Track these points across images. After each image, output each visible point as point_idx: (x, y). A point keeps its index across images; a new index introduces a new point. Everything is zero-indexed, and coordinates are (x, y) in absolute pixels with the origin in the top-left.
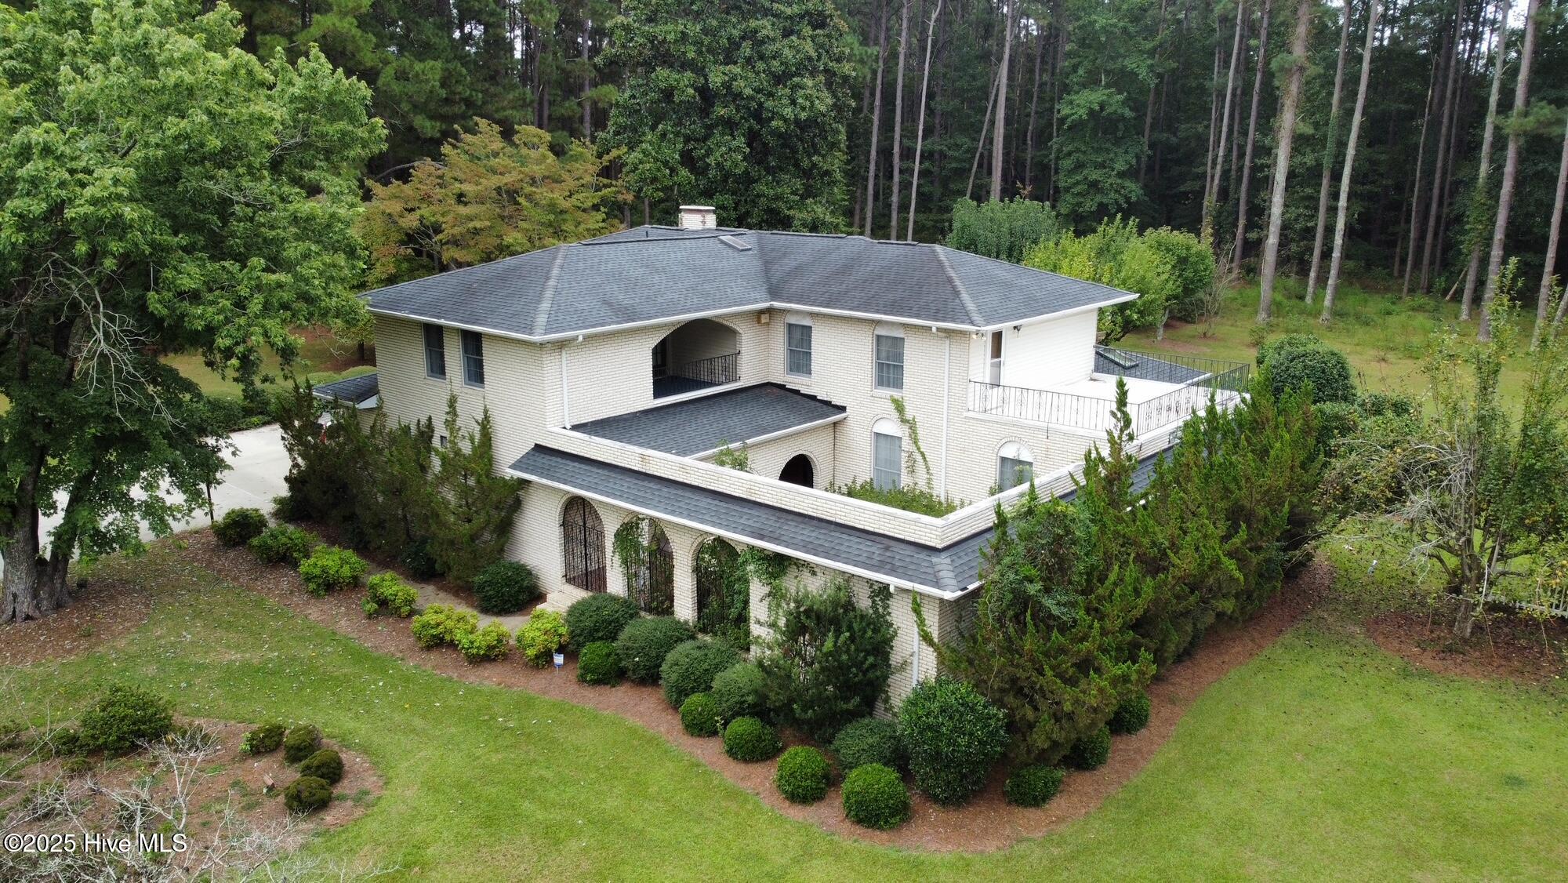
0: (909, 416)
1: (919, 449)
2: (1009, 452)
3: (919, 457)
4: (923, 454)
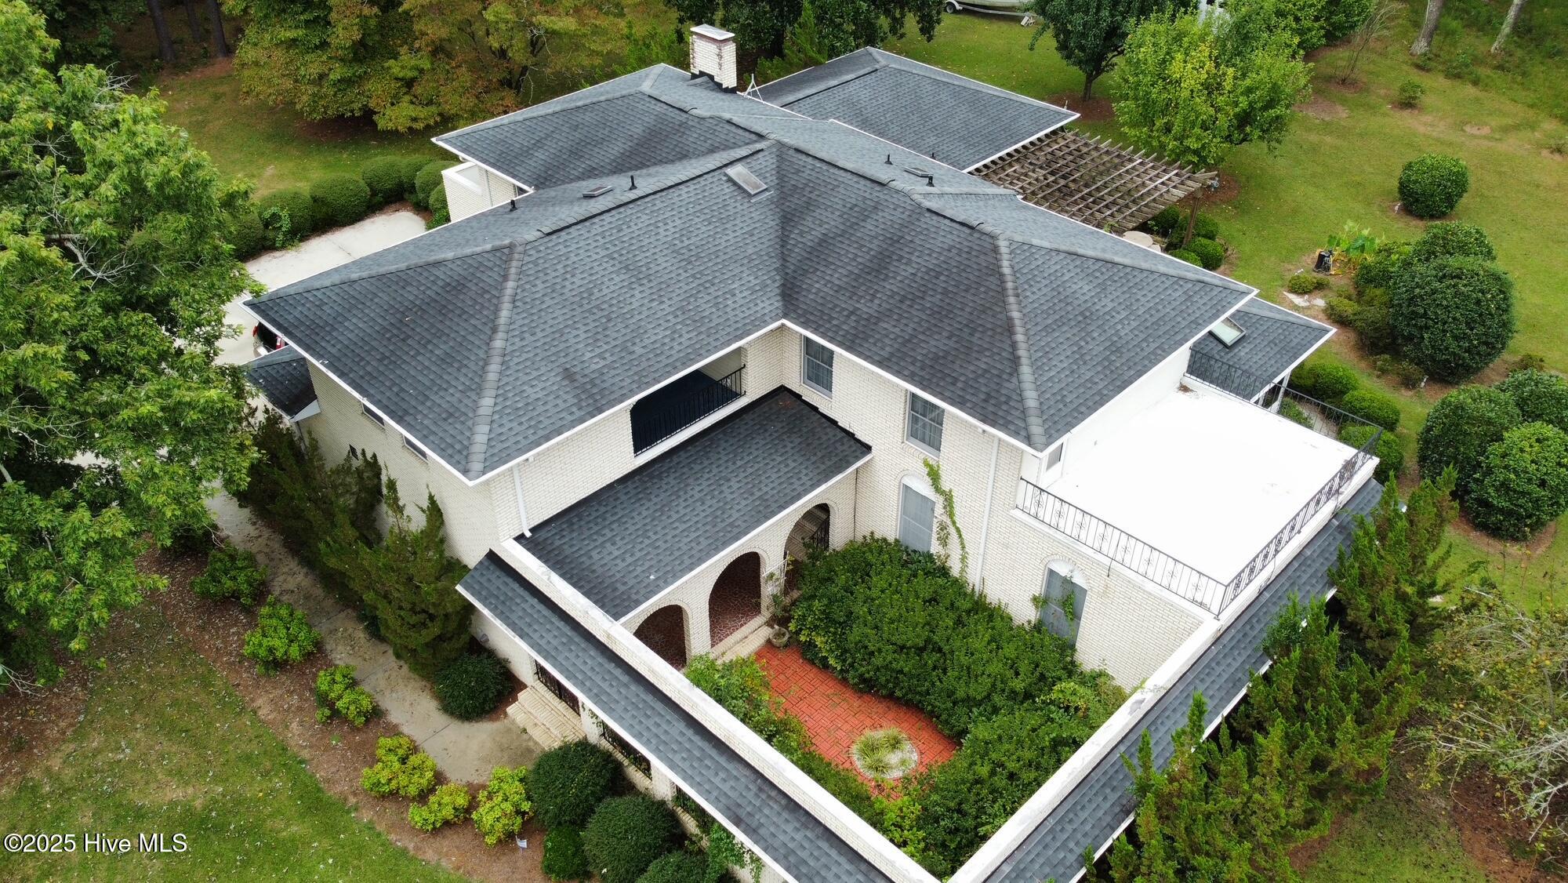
0: (946, 485)
1: (954, 523)
2: (1063, 570)
3: (952, 530)
4: (958, 530)
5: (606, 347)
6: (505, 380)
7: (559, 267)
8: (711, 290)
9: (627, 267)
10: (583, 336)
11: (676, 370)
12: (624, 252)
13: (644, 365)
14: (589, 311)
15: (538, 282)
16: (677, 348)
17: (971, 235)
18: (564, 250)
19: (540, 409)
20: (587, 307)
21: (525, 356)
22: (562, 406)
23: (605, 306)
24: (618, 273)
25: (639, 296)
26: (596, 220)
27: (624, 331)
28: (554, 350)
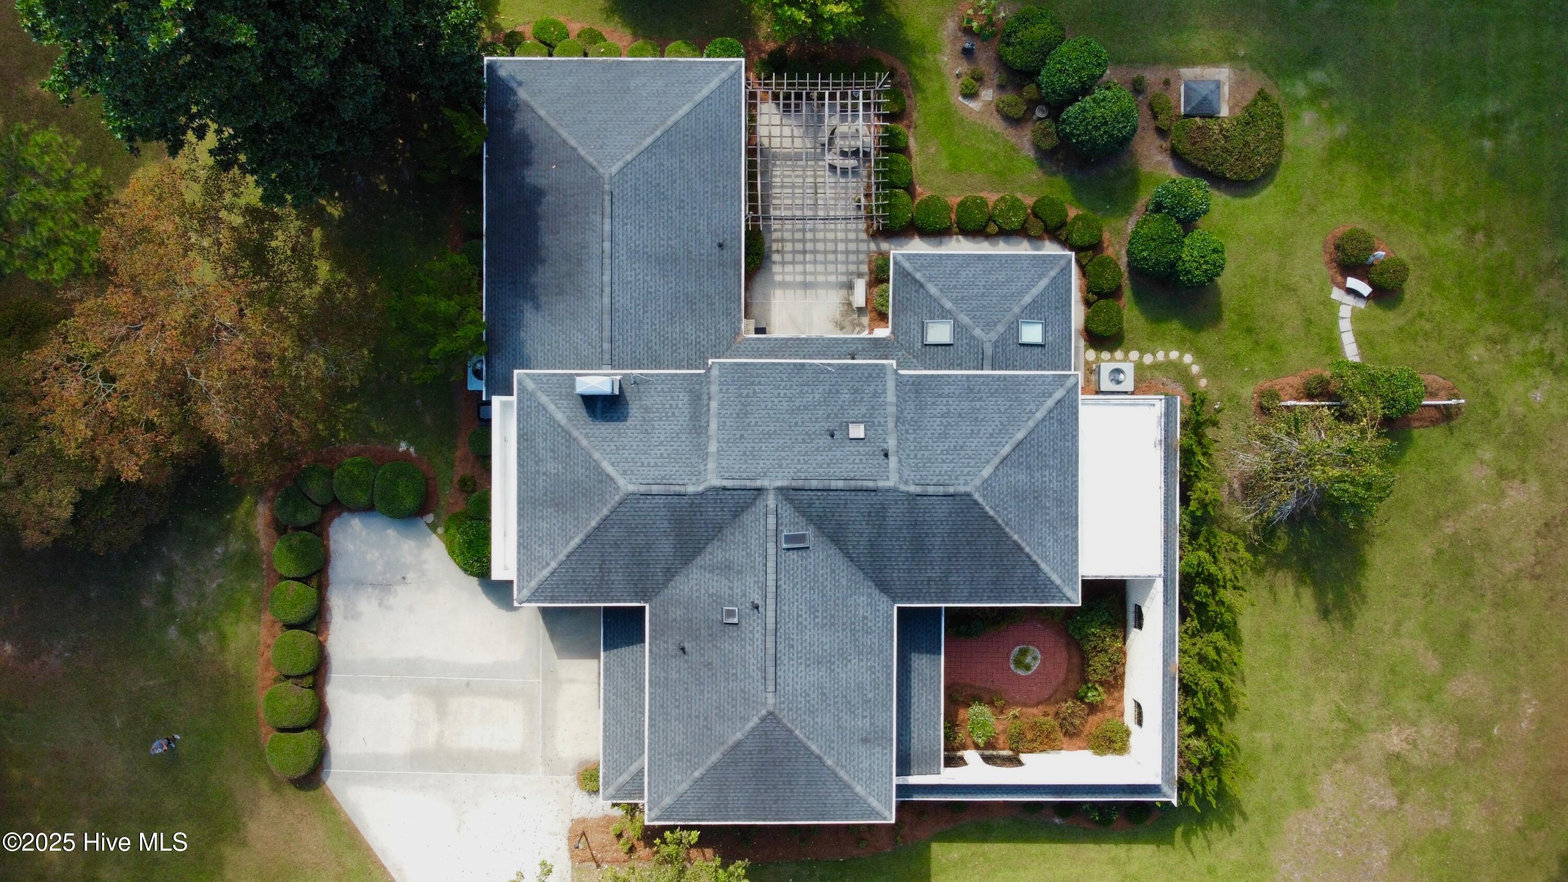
5: (860, 711)
6: (851, 773)
7: (799, 699)
8: (857, 628)
9: (819, 663)
10: (848, 717)
11: (891, 685)
12: (808, 656)
13: (880, 700)
14: (835, 703)
15: (803, 717)
16: (880, 675)
17: (955, 500)
18: (790, 688)
19: (875, 767)
20: (832, 702)
21: (843, 754)
22: (880, 756)
23: (836, 693)
24: (819, 670)
25: (840, 670)
26: (778, 655)
27: (856, 694)
28: (848, 738)
